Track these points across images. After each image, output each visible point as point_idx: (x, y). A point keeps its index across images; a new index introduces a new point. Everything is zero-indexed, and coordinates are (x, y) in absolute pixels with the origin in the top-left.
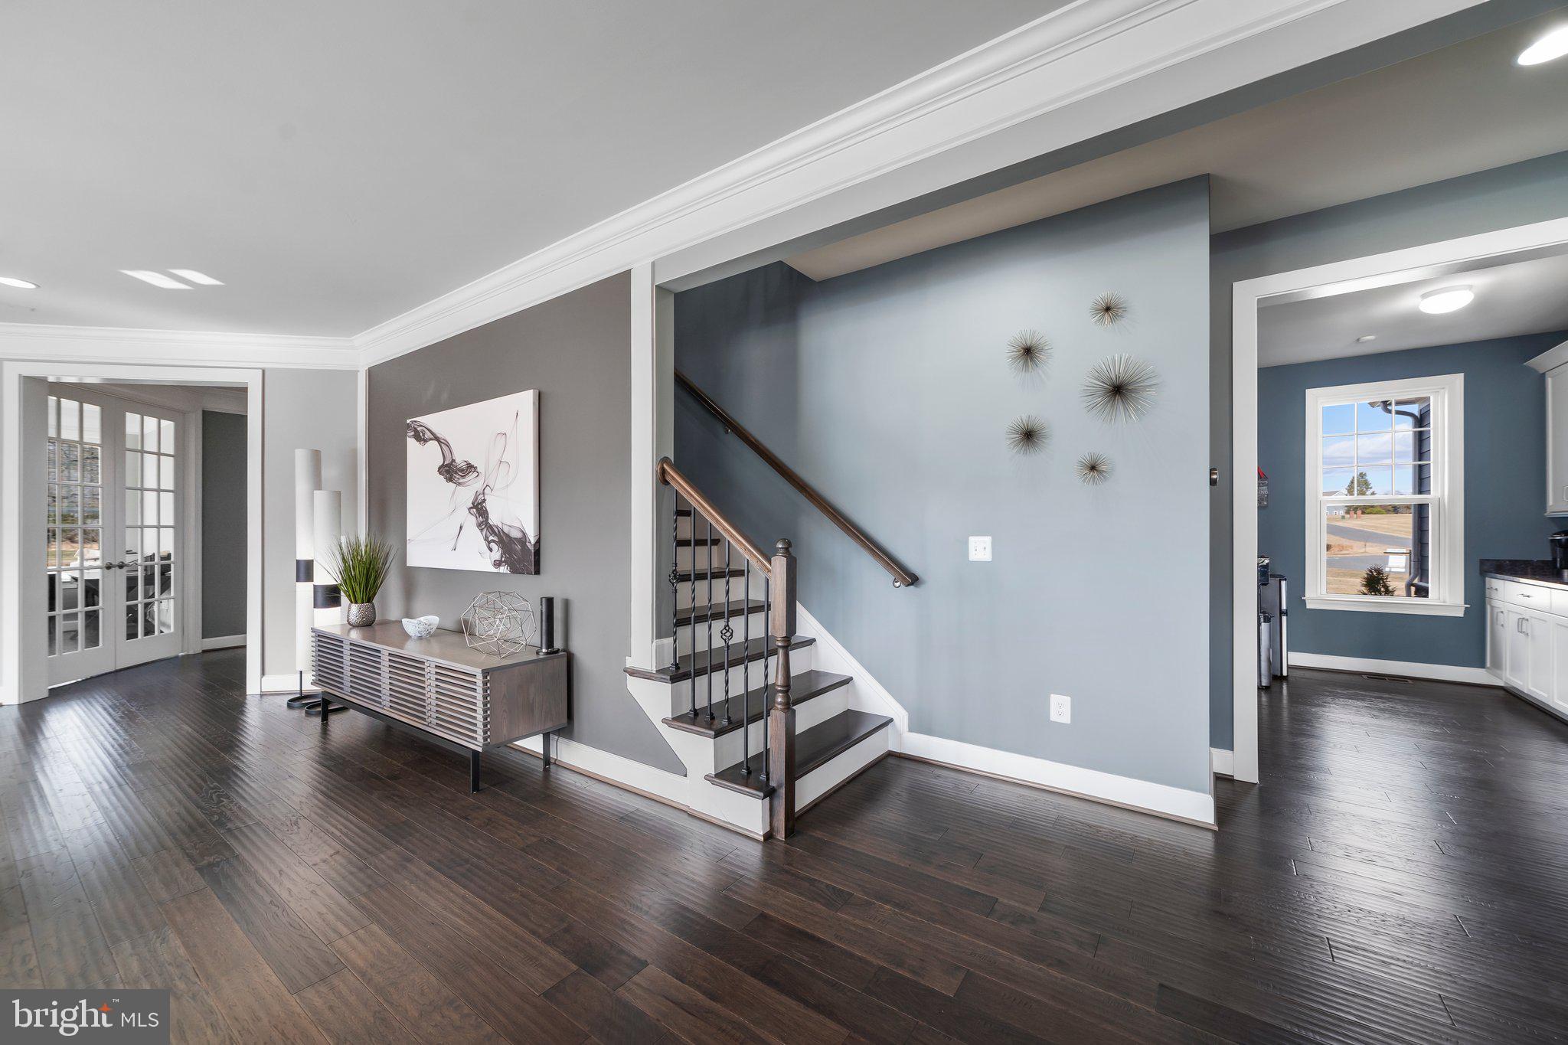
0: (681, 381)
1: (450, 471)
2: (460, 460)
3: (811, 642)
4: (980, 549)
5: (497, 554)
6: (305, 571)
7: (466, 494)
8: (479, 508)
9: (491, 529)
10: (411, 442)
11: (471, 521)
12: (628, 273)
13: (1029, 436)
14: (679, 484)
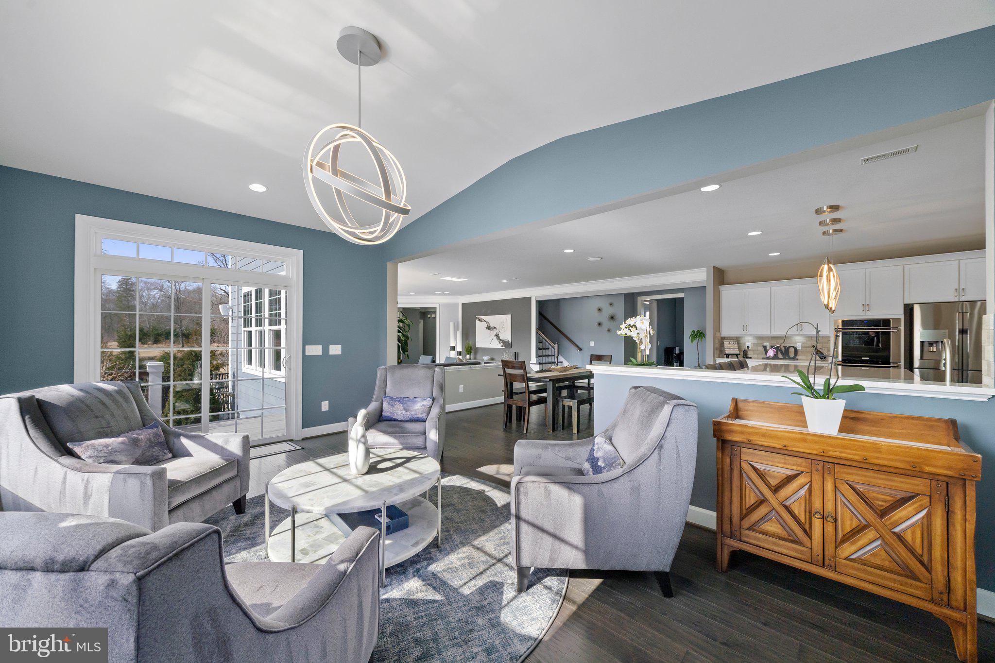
0: (539, 312)
1: (489, 328)
2: (492, 326)
3: (562, 362)
4: (592, 344)
5: (502, 344)
6: (453, 348)
7: (494, 332)
8: (497, 336)
9: (500, 340)
10: (477, 322)
11: (495, 338)
12: (531, 297)
13: (600, 324)
14: (540, 333)
